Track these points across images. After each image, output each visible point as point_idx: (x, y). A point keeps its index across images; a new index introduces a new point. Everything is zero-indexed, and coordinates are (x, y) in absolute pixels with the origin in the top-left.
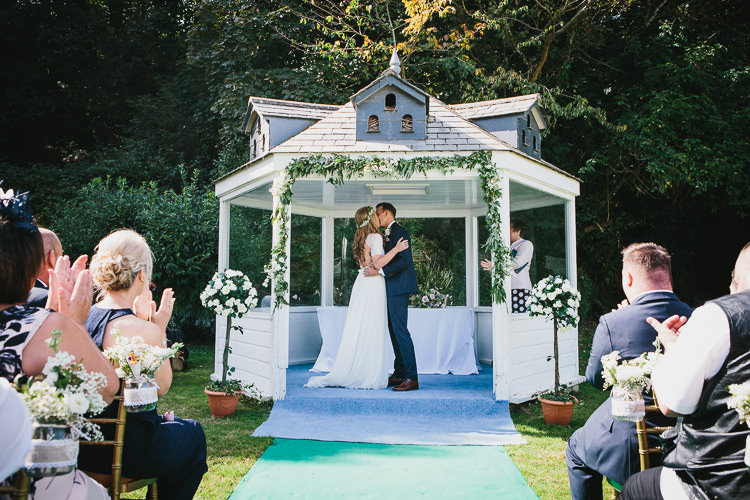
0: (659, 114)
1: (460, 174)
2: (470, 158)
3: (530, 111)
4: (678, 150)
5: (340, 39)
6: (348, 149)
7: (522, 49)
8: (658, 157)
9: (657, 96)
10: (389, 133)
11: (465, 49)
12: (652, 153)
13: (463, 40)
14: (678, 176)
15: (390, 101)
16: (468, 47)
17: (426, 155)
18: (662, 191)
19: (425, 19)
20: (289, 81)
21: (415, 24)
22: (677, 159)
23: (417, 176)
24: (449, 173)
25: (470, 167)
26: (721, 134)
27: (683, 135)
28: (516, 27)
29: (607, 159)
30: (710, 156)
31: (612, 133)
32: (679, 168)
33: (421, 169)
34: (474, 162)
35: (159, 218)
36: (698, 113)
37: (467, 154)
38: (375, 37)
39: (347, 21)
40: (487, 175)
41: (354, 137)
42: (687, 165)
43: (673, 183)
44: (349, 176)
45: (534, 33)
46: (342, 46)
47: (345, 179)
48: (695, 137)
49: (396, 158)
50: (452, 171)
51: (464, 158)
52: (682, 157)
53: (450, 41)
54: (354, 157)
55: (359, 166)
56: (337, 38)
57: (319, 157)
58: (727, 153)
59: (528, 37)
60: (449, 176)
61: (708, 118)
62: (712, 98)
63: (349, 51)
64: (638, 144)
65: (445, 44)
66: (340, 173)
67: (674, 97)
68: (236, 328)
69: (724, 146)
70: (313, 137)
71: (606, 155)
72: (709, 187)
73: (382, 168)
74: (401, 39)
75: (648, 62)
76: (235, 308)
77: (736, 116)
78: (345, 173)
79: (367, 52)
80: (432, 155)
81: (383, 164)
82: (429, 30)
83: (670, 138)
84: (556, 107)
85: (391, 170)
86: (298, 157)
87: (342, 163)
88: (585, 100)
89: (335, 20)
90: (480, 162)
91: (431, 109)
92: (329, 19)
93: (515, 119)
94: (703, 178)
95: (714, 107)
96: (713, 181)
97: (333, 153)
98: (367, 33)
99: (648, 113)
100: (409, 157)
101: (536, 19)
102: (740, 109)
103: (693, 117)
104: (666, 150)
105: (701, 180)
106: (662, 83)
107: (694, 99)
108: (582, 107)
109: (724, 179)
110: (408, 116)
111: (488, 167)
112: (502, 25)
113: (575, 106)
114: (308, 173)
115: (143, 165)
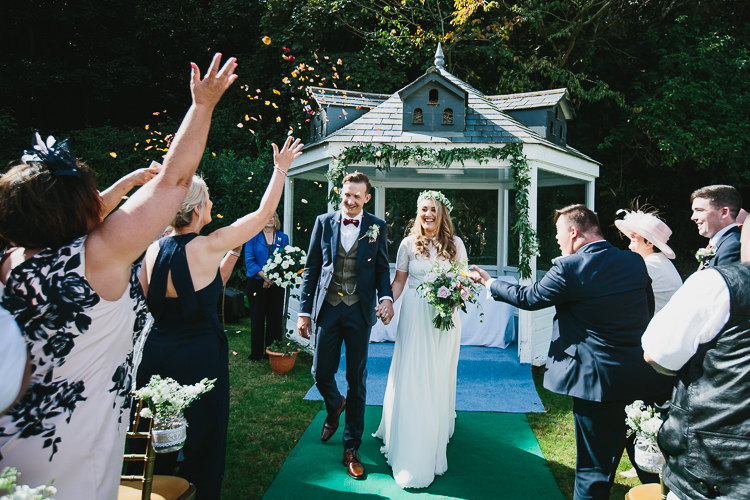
0: (671, 98)
1: (494, 163)
2: (503, 150)
3: (558, 105)
4: (686, 130)
5: (396, 28)
6: (395, 139)
7: (553, 39)
8: (668, 135)
9: (670, 82)
10: (432, 124)
11: (505, 40)
12: (664, 132)
13: (503, 31)
14: (685, 152)
15: (434, 96)
16: (508, 38)
17: (464, 146)
18: (670, 165)
19: (471, 12)
20: (349, 65)
21: (461, 16)
22: (685, 137)
23: (456, 165)
24: (483, 163)
25: (503, 158)
26: (725, 116)
27: (691, 116)
28: (548, 19)
29: (622, 136)
30: (714, 136)
31: (629, 114)
32: (686, 145)
33: (459, 159)
34: (507, 154)
35: (236, 183)
36: (705, 97)
37: (501, 146)
38: (426, 26)
39: (402, 12)
40: (518, 165)
41: (401, 128)
42: (693, 143)
43: (679, 158)
44: (396, 164)
45: (564, 25)
46: (397, 34)
47: (392, 166)
48: (702, 118)
49: (437, 148)
50: (487, 161)
51: (498, 149)
52: (690, 136)
53: (491, 32)
54: (400, 147)
55: (404, 155)
56: (393, 27)
57: (369, 146)
58: (730, 133)
59: (559, 29)
60: (484, 165)
61: (714, 101)
62: (719, 84)
63: (404, 39)
64: (651, 124)
65: (487, 34)
66: (388, 162)
67: (685, 83)
68: (294, 297)
69: (727, 127)
70: (365, 127)
71: (622, 132)
72: (712, 163)
73: (425, 158)
74: (449, 28)
75: (663, 50)
76: (293, 280)
77: (740, 99)
78: (392, 161)
79: (418, 40)
80: (469, 146)
81: (426, 154)
82: (474, 22)
83: (680, 119)
84: (581, 91)
85: (432, 160)
86: (350, 146)
87: (389, 152)
88: (607, 86)
89: (392, 10)
90: (511, 153)
91: (469, 101)
92: (387, 9)
93: (545, 111)
94: (707, 155)
95: (719, 92)
96: (715, 157)
97: (382, 143)
98: (420, 22)
99: (661, 97)
100: (449, 148)
101: (566, 11)
102: (742, 94)
103: (701, 100)
104: (675, 129)
105: (705, 157)
106: (675, 70)
107: (703, 84)
108: (604, 91)
109: (725, 156)
110: (449, 110)
111: (520, 158)
112: (536, 17)
113: (597, 90)
114: (359, 160)
115: (227, 131)
